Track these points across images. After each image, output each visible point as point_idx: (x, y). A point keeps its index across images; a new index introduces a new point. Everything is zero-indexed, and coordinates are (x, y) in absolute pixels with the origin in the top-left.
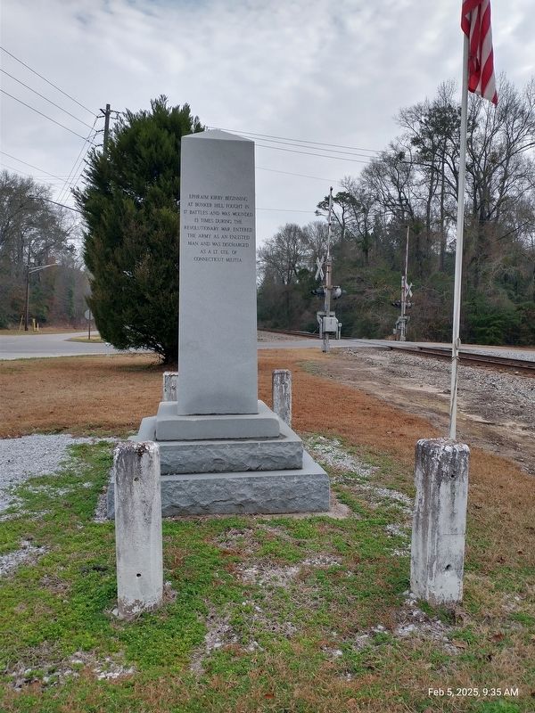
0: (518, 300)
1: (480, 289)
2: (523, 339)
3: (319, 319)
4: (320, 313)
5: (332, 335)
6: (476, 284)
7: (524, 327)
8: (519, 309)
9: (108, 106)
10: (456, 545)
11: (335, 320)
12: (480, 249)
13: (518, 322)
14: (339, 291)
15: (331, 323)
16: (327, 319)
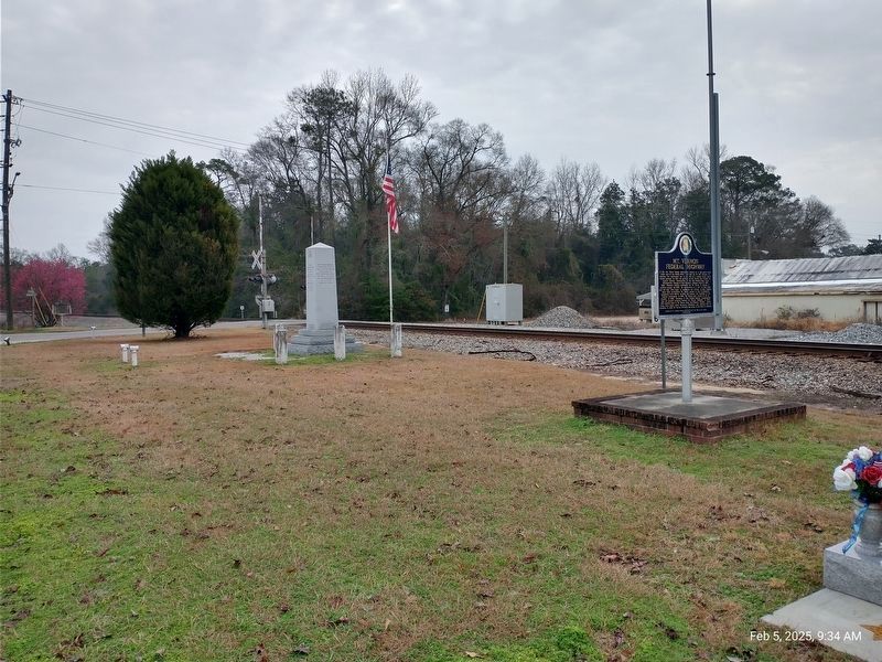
0: (407, 280)
1: (373, 269)
2: (412, 316)
3: (257, 301)
4: (257, 297)
5: (270, 315)
6: (369, 265)
7: (413, 304)
8: (408, 288)
9: (10, 92)
10: (400, 345)
11: (272, 302)
12: (370, 233)
13: (407, 300)
14: (274, 278)
15: (268, 305)
16: (265, 301)
